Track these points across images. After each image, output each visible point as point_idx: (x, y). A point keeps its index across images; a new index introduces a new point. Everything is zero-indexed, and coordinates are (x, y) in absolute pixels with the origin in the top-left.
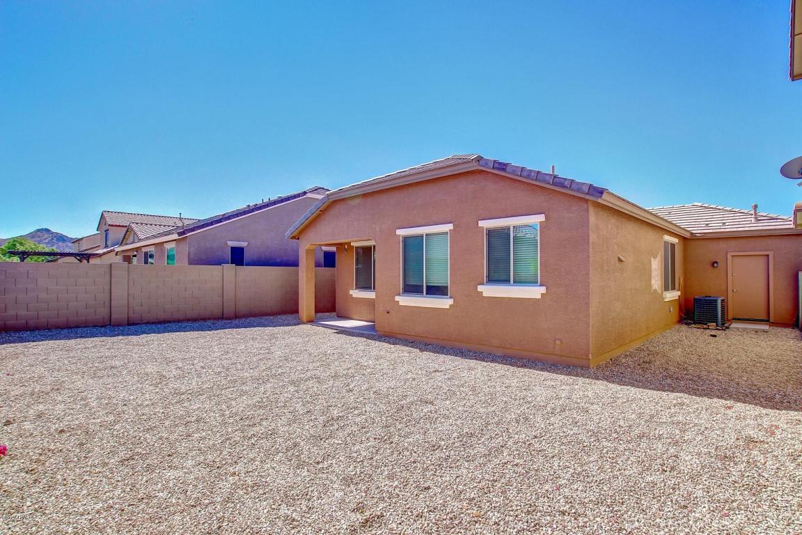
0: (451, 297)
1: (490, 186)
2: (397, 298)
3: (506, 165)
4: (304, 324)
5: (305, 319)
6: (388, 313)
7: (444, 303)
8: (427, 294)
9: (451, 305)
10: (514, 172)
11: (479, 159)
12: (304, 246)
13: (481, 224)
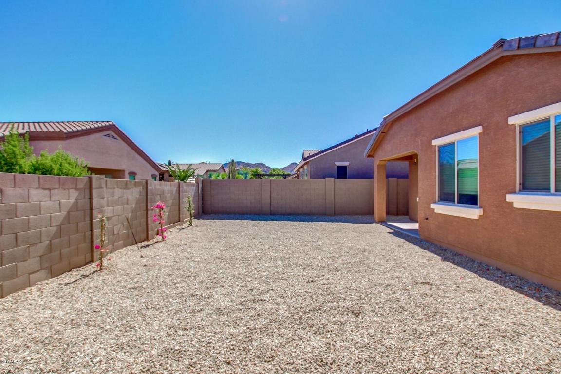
0: (480, 207)
1: (522, 72)
2: (433, 206)
3: (536, 37)
4: (376, 222)
5: (377, 219)
6: (427, 219)
7: (473, 213)
8: (458, 203)
9: (480, 216)
10: (546, 44)
11: (501, 43)
12: (377, 162)
13: (512, 120)
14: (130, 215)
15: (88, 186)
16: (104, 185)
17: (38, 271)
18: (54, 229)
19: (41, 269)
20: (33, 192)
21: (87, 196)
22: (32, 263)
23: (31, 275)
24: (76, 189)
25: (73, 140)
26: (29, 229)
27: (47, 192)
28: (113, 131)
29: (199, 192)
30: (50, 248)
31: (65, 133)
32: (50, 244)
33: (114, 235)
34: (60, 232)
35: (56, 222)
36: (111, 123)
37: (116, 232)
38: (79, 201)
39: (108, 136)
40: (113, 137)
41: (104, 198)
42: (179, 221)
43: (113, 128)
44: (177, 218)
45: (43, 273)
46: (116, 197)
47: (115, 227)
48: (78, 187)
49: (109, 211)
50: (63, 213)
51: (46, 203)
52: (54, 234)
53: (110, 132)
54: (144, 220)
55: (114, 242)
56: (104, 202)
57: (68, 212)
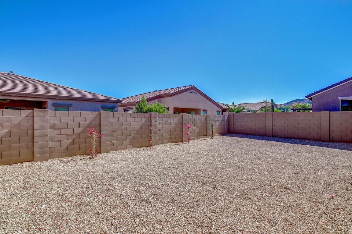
14: (171, 129)
15: (150, 116)
16: (157, 116)
17: (129, 145)
18: (135, 132)
19: (130, 144)
20: (128, 118)
21: (150, 120)
22: (127, 142)
23: (127, 146)
24: (145, 117)
25: (175, 96)
26: (127, 130)
27: (133, 118)
28: (194, 90)
29: (225, 120)
30: (134, 138)
31: (171, 94)
32: (134, 136)
33: (162, 137)
34: (138, 133)
35: (136, 129)
36: (192, 86)
37: (163, 136)
38: (146, 122)
39: (192, 92)
40: (194, 93)
41: (157, 121)
42: (207, 135)
43: (194, 88)
44: (205, 134)
45: (131, 146)
46: (164, 121)
47: (163, 134)
48: (146, 117)
49: (159, 127)
50: (139, 126)
51: (133, 122)
52: (135, 133)
53: (193, 90)
54: (180, 133)
55: (163, 140)
56: (157, 123)
57: (141, 126)
